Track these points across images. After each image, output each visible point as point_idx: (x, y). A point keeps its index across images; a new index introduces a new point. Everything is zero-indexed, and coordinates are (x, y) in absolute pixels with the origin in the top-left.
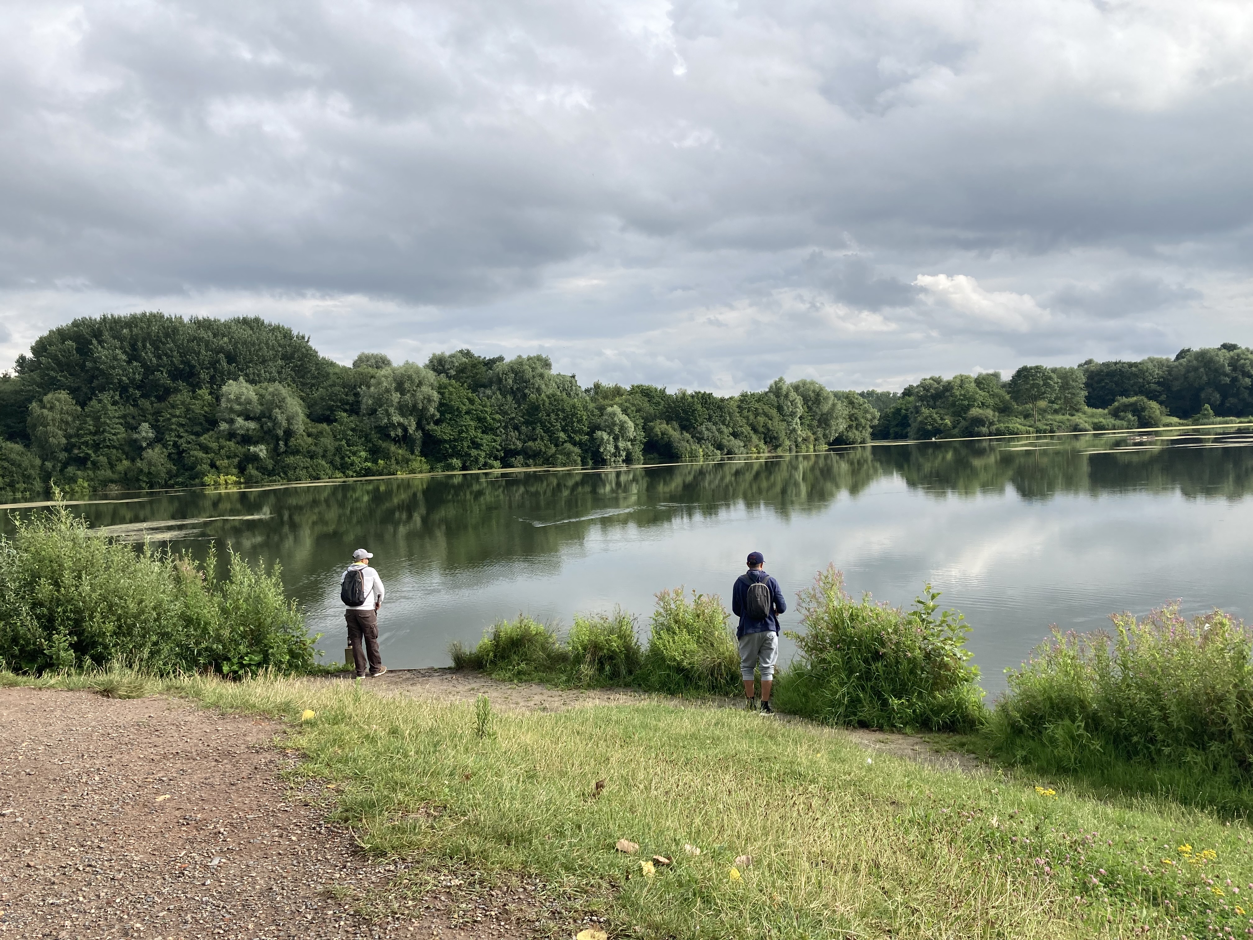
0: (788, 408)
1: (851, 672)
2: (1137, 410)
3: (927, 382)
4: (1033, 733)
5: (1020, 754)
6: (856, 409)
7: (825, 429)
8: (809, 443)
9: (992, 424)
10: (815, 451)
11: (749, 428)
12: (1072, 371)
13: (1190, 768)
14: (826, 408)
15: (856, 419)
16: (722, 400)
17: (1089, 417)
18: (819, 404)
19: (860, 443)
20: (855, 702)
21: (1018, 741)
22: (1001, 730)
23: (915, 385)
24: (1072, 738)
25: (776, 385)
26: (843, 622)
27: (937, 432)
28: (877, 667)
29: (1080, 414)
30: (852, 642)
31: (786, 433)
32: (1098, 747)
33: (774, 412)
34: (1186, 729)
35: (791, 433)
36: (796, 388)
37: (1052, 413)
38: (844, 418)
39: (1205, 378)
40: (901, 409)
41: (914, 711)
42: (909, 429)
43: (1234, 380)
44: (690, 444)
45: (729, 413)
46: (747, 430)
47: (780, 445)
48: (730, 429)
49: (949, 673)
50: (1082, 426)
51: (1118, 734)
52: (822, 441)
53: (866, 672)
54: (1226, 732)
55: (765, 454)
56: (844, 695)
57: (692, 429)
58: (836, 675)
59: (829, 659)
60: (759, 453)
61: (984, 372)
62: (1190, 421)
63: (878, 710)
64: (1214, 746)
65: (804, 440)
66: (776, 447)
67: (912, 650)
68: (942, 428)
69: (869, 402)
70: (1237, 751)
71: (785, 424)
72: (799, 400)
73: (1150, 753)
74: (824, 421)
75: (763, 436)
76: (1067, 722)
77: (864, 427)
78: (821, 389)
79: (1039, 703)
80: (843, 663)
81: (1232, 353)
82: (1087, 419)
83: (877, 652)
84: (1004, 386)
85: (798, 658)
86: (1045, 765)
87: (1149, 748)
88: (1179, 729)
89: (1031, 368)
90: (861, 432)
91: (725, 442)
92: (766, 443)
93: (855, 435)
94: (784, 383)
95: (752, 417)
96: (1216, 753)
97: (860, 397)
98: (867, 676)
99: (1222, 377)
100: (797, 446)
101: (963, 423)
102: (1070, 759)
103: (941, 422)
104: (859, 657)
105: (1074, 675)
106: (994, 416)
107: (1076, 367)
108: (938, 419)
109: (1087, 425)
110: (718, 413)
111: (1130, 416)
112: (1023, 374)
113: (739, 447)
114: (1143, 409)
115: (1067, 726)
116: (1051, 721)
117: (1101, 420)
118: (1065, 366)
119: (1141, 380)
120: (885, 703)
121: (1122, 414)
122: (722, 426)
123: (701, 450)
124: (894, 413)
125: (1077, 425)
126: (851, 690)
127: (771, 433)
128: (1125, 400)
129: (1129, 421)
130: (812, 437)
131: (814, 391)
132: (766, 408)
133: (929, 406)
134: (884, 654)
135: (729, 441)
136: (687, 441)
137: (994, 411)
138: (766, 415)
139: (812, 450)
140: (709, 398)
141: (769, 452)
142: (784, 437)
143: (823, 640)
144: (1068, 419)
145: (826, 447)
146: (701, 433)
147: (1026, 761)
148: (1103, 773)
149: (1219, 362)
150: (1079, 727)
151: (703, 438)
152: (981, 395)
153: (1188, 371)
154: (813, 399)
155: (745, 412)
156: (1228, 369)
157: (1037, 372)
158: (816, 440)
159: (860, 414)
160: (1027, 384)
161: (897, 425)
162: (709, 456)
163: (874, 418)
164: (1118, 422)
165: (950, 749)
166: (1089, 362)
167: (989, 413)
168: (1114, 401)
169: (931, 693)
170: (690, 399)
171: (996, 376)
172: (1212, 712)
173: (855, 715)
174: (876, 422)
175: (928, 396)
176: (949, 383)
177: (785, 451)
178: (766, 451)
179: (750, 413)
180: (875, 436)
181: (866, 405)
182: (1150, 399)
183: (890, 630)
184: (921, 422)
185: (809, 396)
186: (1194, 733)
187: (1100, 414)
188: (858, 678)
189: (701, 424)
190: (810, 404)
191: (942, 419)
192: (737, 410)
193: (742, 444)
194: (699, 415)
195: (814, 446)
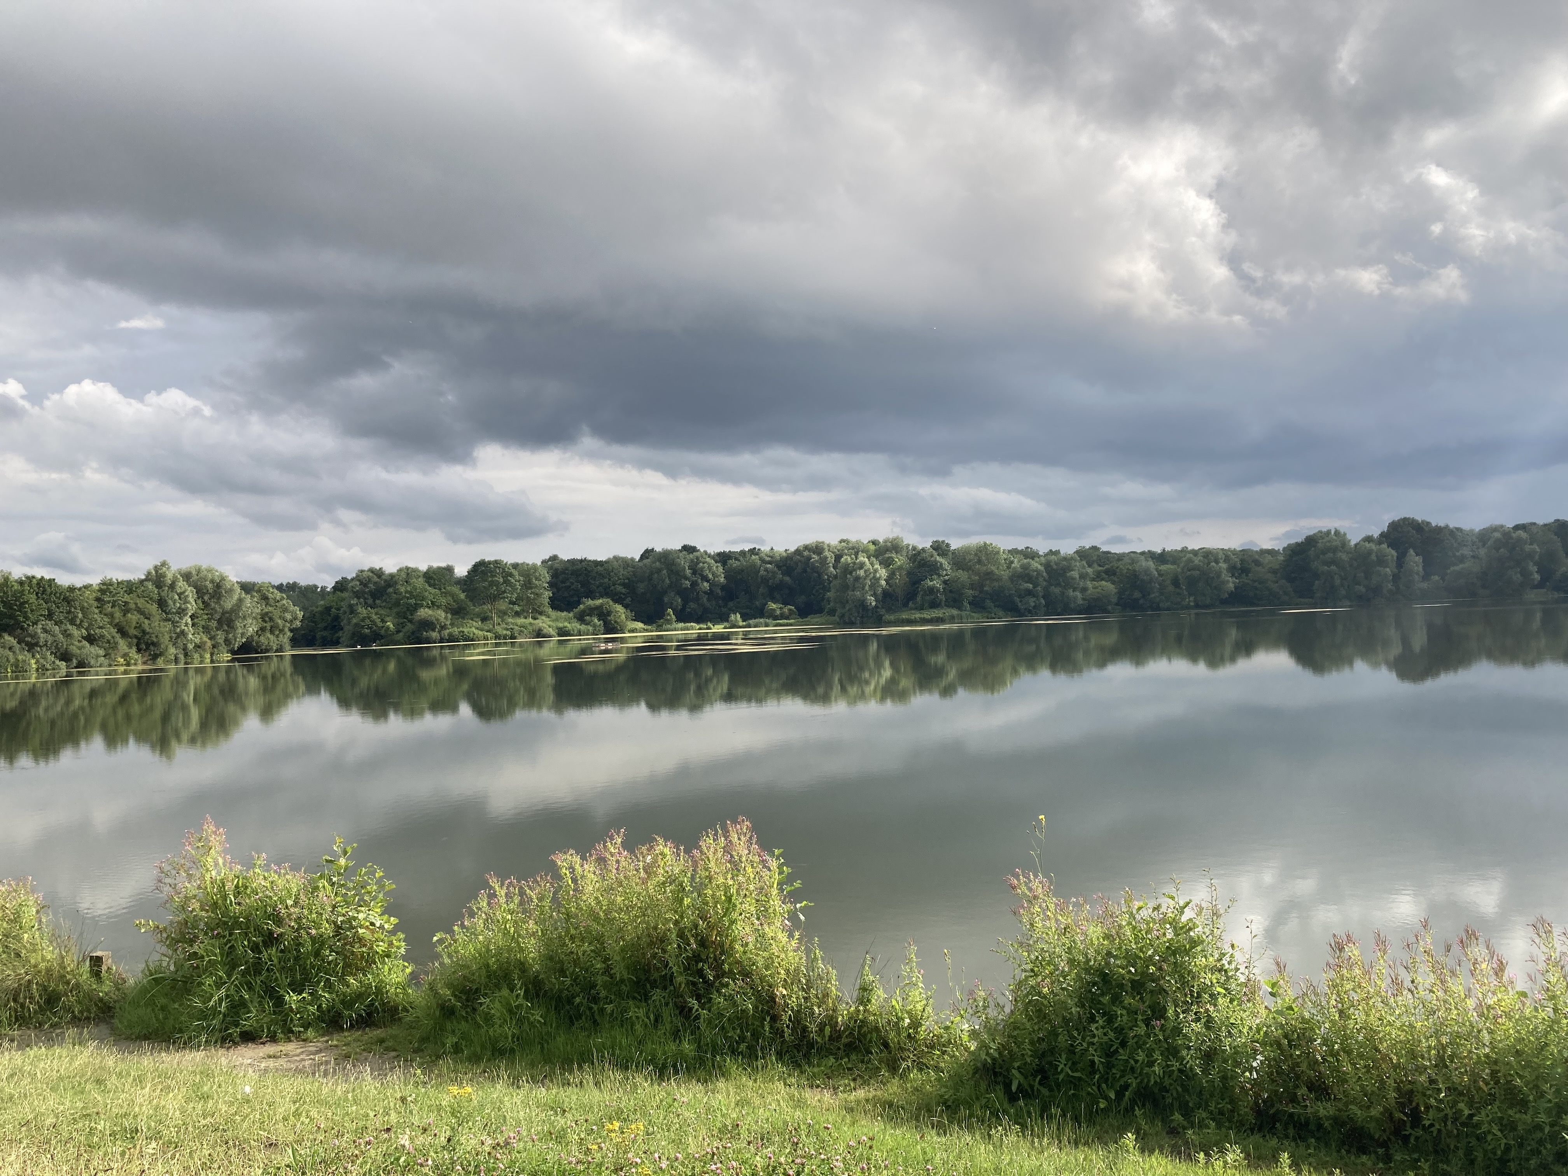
0: (174, 603)
1: (232, 966)
2: (603, 614)
3: (365, 574)
4: (467, 1012)
5: (450, 1041)
6: (271, 606)
7: (227, 633)
8: (204, 650)
9: (443, 627)
10: (212, 661)
11: (114, 631)
12: (534, 567)
13: (633, 1025)
14: (229, 604)
15: (271, 619)
16: (72, 589)
17: (553, 621)
18: (219, 598)
19: (277, 651)
20: (237, 1007)
21: (449, 1026)
22: (428, 1015)
23: (349, 578)
24: (510, 1011)
25: (156, 572)
26: (225, 897)
27: (377, 637)
28: (270, 955)
29: (544, 618)
30: (237, 924)
31: (171, 637)
32: (538, 1018)
33: (153, 608)
34: (630, 980)
35: (177, 637)
36: (187, 576)
37: (513, 616)
38: (255, 618)
39: (667, 581)
40: (331, 607)
41: (319, 1007)
42: (340, 633)
43: (694, 584)
44: (14, 652)
45: (82, 609)
46: (110, 632)
47: (161, 654)
48: (84, 631)
49: (364, 949)
50: (545, 631)
51: (560, 998)
52: (223, 648)
53: (254, 964)
54: (668, 976)
55: (139, 666)
56: (221, 1000)
57: (19, 631)
58: (211, 974)
59: (201, 952)
60: (128, 664)
61: (435, 565)
62: (654, 626)
63: (270, 1014)
64: (657, 995)
65: (198, 647)
66: (155, 657)
67: (318, 926)
68: (383, 632)
69: (288, 597)
70: (678, 997)
71: (169, 625)
72: (191, 593)
73: (593, 1014)
74: (227, 621)
75: (135, 641)
76: (505, 992)
77: (281, 631)
78: (223, 579)
79: (473, 974)
80: (222, 955)
81: (691, 556)
82: (549, 623)
83: (271, 933)
84: (460, 582)
85: (156, 957)
86: (478, 1049)
87: (592, 1008)
88: (622, 981)
89: (490, 563)
90: (277, 636)
91: (74, 649)
92: (139, 650)
93: (269, 639)
94: (168, 568)
95: (118, 615)
96: (657, 1003)
97: (276, 591)
98: (256, 968)
99: (683, 581)
100: (186, 655)
101: (409, 627)
102: (507, 1038)
103: (381, 624)
104: (246, 943)
105: (514, 932)
106: (446, 618)
107: (539, 563)
108: (378, 621)
109: (551, 630)
110: (65, 607)
111: (596, 621)
112: (480, 569)
113: (98, 656)
114: (609, 613)
115: (506, 998)
116: (486, 994)
117: (566, 624)
118: (527, 562)
119: (606, 580)
120: (279, 1001)
121: (588, 618)
122: (70, 627)
123: (33, 661)
124: (322, 613)
125: (540, 630)
126: (232, 992)
127: (148, 636)
128: (590, 602)
129: (595, 626)
130: (209, 644)
131: (212, 581)
132: (141, 602)
133: (366, 605)
134: (281, 935)
135: (80, 648)
136: (10, 649)
137: (447, 613)
138: (140, 611)
139: (209, 660)
140: (50, 586)
141: (145, 663)
142: (167, 642)
143: (194, 927)
144: (530, 624)
145: (227, 656)
146: (34, 636)
147: (457, 1049)
148: (542, 1048)
149: (680, 564)
150: (518, 996)
151: (37, 644)
152: (431, 592)
153: (652, 573)
154: (211, 591)
155: (108, 608)
156: (688, 572)
157: (496, 567)
158: (214, 646)
159: (276, 614)
160: (486, 581)
161: (325, 629)
162: (47, 670)
163: (295, 619)
164: (583, 627)
165: (364, 1050)
166: (554, 558)
167: (441, 615)
168: (579, 603)
169: (342, 980)
170: (16, 587)
171: (449, 570)
172: (654, 956)
173: (237, 1026)
174: (298, 624)
175: (365, 593)
176: (392, 576)
177: (168, 662)
178: (140, 662)
179: (117, 608)
180: (295, 642)
181: (284, 602)
182: (616, 601)
183: (290, 902)
184: (356, 625)
185: (206, 587)
186: (637, 983)
187: (566, 620)
188: (244, 974)
189: (35, 623)
190: (206, 598)
191: (383, 621)
192: (96, 604)
193: (102, 652)
194: (32, 611)
195: (212, 654)
